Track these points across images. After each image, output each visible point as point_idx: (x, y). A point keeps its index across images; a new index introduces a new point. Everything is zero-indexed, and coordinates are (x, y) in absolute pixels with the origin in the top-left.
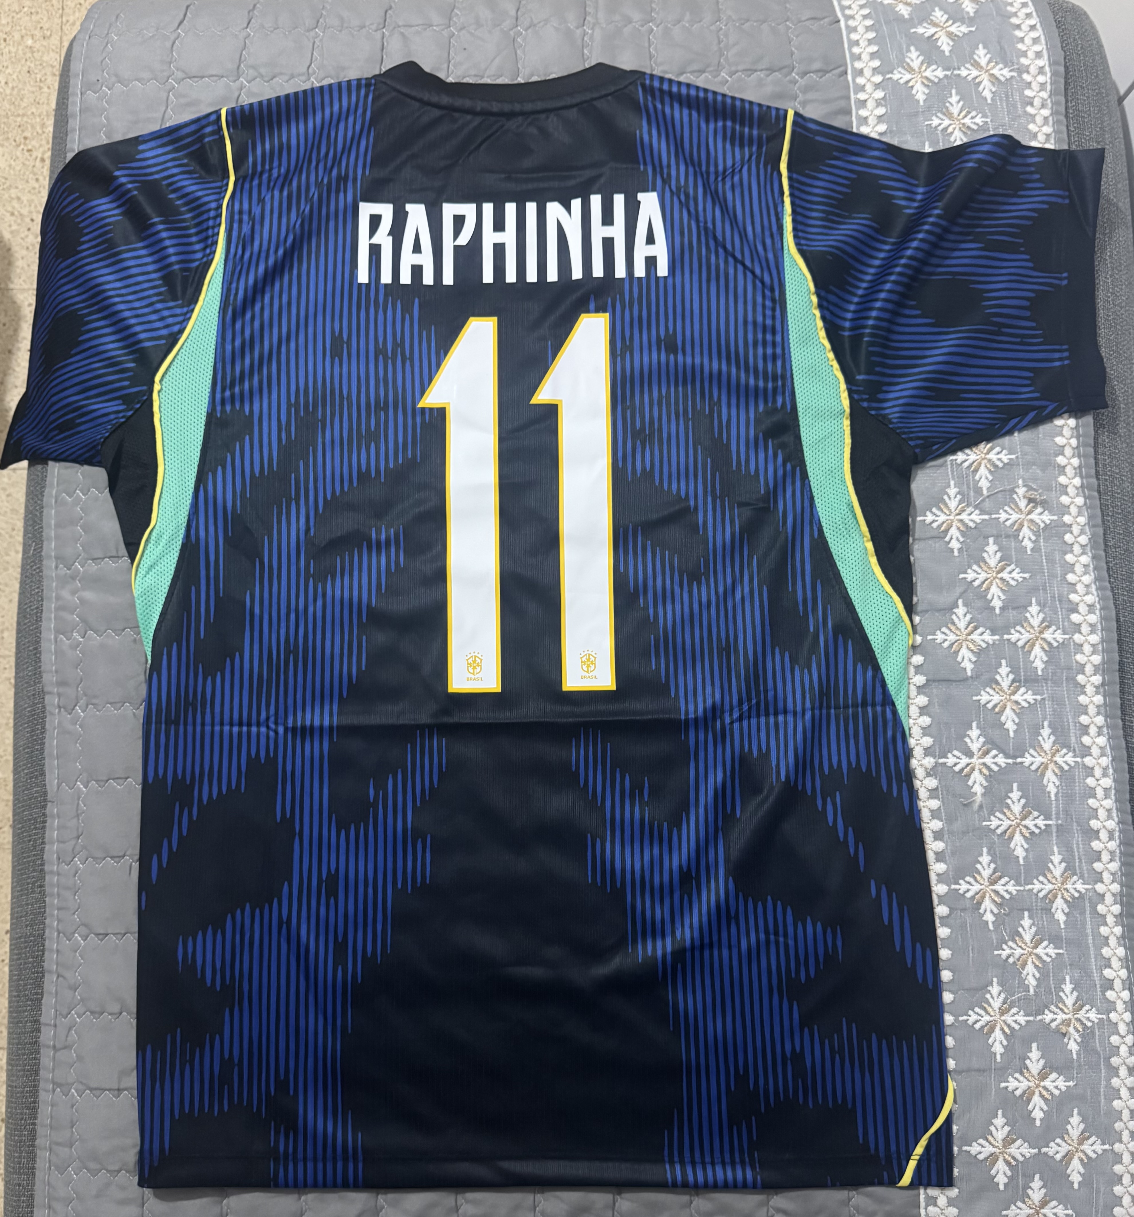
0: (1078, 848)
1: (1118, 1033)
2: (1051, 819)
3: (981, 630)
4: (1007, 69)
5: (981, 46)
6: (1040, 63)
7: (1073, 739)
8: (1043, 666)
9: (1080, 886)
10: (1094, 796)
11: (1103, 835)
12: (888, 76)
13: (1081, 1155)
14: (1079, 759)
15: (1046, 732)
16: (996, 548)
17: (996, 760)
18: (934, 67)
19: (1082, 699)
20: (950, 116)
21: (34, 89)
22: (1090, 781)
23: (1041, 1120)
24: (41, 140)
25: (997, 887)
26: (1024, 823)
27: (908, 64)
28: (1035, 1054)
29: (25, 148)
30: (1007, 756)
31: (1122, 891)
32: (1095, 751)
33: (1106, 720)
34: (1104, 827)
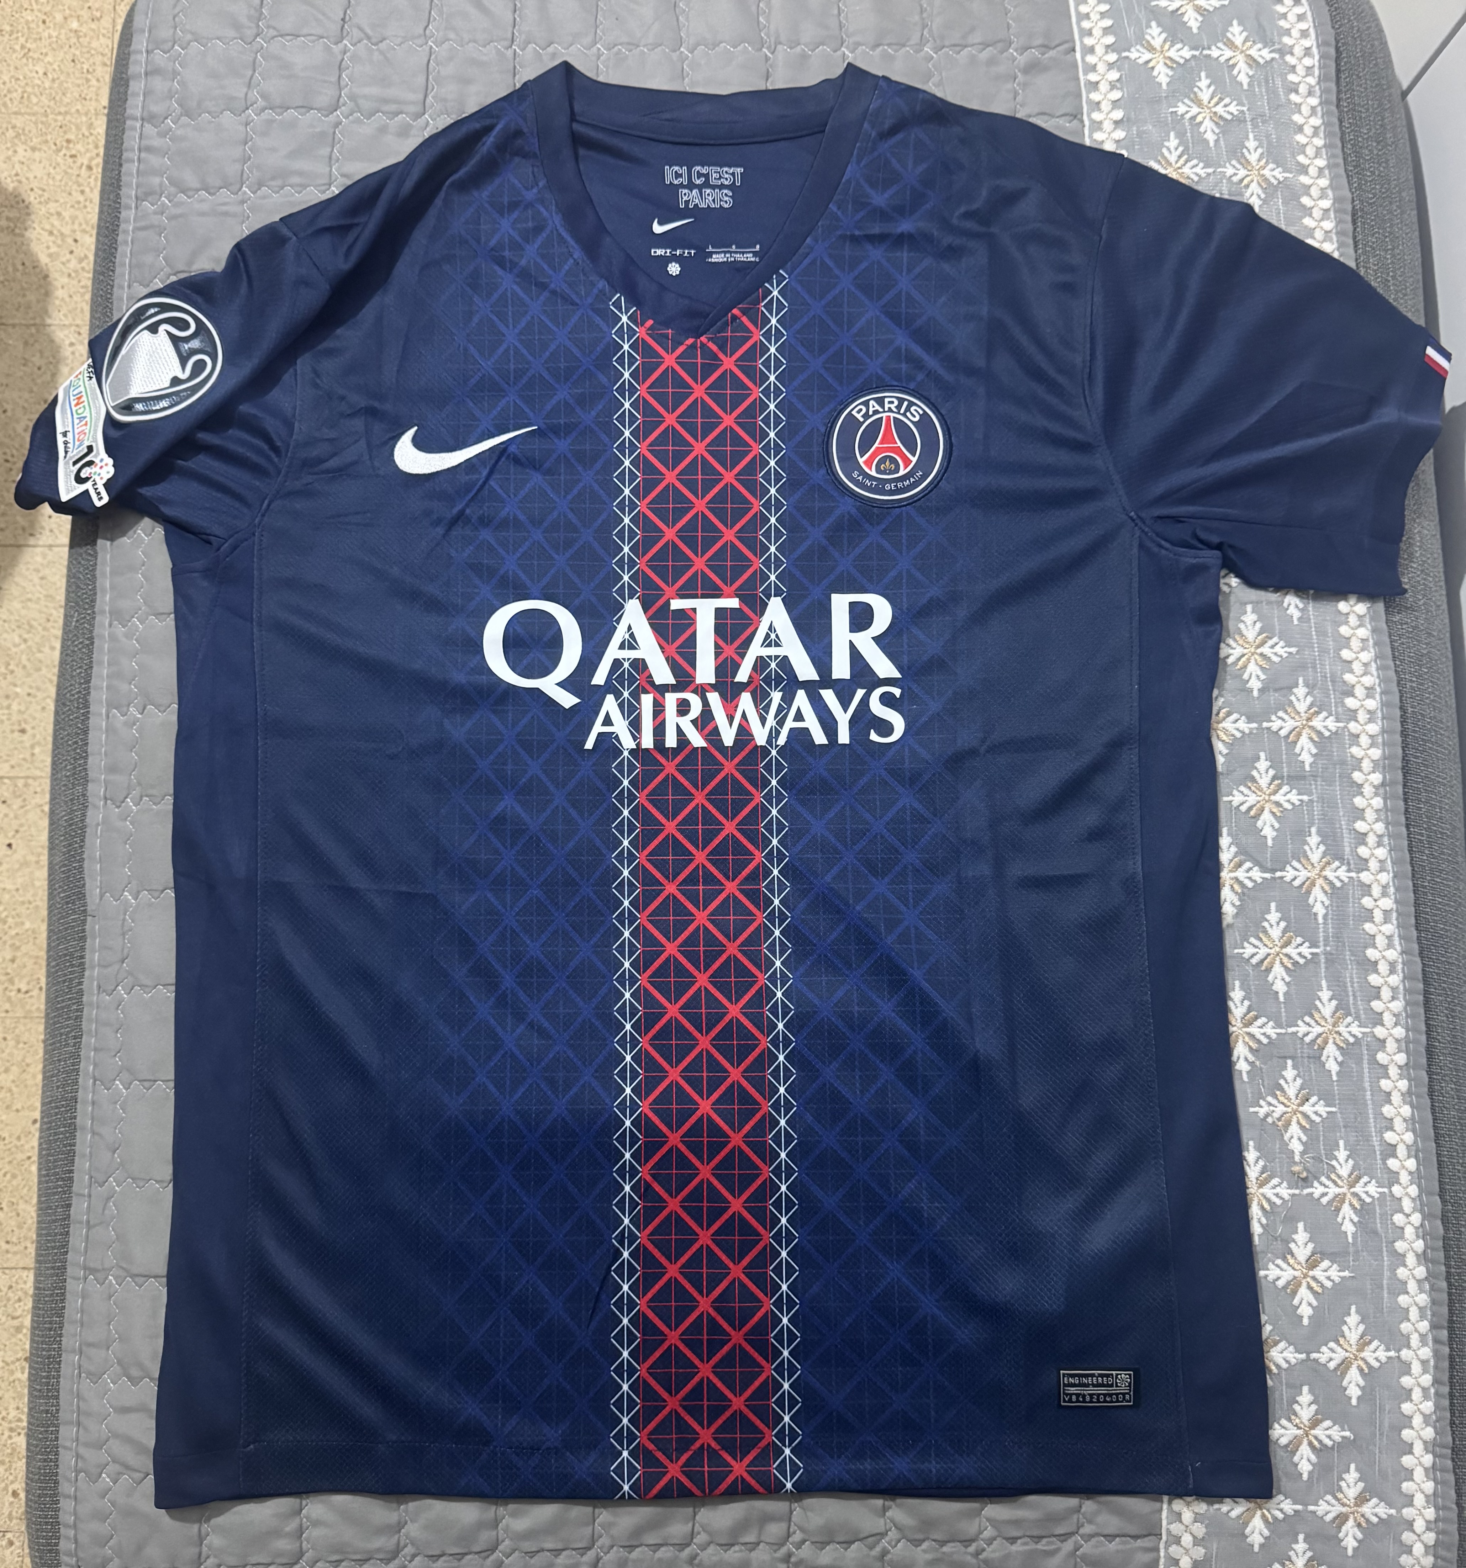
0: (1352, 982)
1: (1401, 1210)
2: (1317, 947)
3: (1235, 716)
4: (1266, 50)
5: (1235, 22)
6: (1307, 43)
7: (1347, 850)
8: (1312, 760)
9: (1356, 1029)
10: (1371, 919)
11: (1383, 967)
12: (1125, 54)
13: (1361, 1363)
14: (1353, 875)
15: (1314, 839)
16: (1254, 617)
17: (1250, 874)
18: (1179, 46)
19: (1358, 801)
20: (1199, 103)
21: (79, 82)
22: (1367, 902)
23: (1309, 1317)
24: (88, 143)
25: (1253, 1029)
26: (1285, 951)
27: (1148, 42)
28: (1301, 1236)
29: (68, 154)
30: (1264, 869)
31: (1407, 1036)
32: (1373, 865)
33: (1387, 828)
34: (1384, 957)
